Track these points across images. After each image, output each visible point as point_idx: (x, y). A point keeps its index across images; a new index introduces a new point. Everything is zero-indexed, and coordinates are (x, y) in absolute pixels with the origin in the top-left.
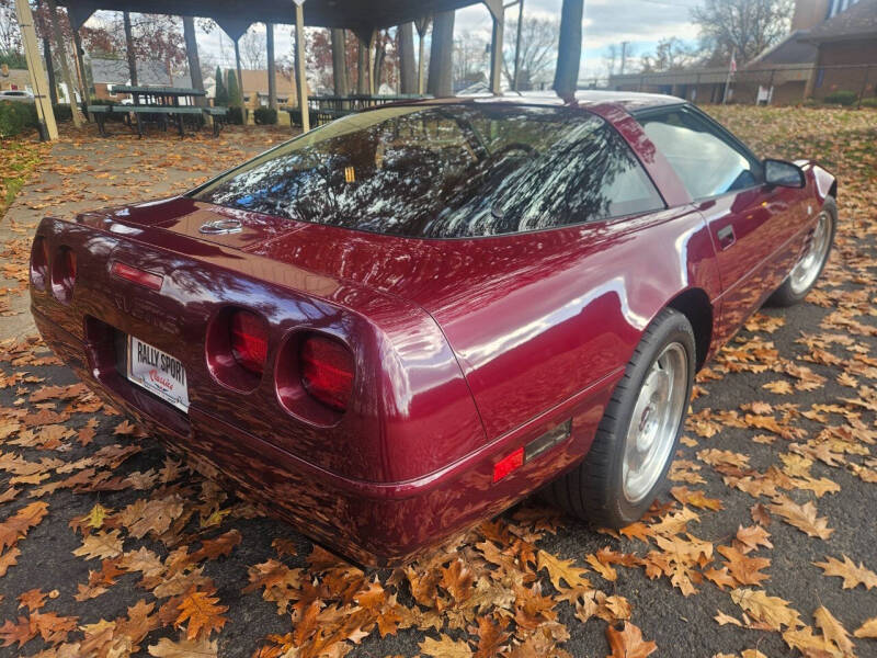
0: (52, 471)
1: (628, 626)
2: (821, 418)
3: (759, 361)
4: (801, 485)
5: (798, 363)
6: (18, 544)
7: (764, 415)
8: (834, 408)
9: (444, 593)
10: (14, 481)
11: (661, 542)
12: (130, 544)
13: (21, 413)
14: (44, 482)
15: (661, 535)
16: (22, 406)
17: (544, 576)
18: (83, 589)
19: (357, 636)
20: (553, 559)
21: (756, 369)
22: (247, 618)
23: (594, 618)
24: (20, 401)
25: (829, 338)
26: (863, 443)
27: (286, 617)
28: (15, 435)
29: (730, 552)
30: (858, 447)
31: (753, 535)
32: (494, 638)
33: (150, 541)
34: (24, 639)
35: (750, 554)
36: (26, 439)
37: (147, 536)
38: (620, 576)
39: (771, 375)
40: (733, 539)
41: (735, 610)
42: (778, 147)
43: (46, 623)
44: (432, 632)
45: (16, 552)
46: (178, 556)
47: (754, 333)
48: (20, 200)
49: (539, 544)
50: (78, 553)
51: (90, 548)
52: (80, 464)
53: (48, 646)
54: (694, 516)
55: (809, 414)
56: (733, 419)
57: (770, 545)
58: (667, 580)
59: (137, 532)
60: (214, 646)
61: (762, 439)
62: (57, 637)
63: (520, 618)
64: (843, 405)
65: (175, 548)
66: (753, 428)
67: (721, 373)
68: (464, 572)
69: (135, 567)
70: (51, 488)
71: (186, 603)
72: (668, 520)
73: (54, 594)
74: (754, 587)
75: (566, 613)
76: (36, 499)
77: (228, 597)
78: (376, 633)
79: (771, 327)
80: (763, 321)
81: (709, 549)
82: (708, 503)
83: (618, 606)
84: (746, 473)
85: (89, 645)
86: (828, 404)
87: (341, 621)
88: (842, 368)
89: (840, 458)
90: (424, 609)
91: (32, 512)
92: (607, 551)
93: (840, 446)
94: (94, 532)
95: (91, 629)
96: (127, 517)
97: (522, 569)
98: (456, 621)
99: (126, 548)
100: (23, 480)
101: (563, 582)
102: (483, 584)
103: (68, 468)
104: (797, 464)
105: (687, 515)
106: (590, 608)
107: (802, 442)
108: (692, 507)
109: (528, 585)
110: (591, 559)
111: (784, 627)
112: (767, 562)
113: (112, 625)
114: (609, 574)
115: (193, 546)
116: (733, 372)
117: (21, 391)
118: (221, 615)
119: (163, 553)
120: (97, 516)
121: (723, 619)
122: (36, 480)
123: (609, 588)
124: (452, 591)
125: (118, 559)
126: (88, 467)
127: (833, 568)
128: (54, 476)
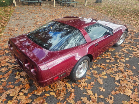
0: (13, 66)
1: (73, 93)
2: (111, 67)
3: (108, 57)
4: (103, 77)
5: (113, 57)
6: (9, 76)
7: (103, 65)
8: (114, 65)
9: (54, 87)
10: (8, 67)
11: (81, 83)
12: (21, 77)
13: (10, 57)
14: (12, 68)
15: (82, 82)
16: (10, 56)
17: (66, 86)
18: (15, 82)
19: (43, 91)
20: (68, 84)
21: (107, 58)
22: (32, 87)
23: (70, 91)
24: (10, 55)
25: (120, 53)
26: (114, 71)
27: (36, 88)
28: (9, 60)
29: (89, 85)
30: (113, 72)
31: (93, 83)
32: (58, 93)
33: (23, 77)
34: (9, 87)
35: (91, 85)
36: (10, 61)
37: (23, 76)
38: (75, 87)
39: (108, 59)
40: (90, 83)
41: (86, 92)
42: (133, 11)
43: (11, 86)
44: (52, 91)
45: (8, 77)
46: (26, 79)
47: (109, 51)
48: (10, 19)
49: (67, 82)
50: (15, 78)
51: (17, 77)
52: (16, 65)
53: (11, 89)
54: (87, 80)
55: (109, 66)
56: (99, 66)
57: (94, 84)
58: (80, 88)
59: (22, 76)
60: (28, 91)
61: (101, 69)
62: (12, 88)
63: (62, 91)
64: (115, 65)
65: (26, 78)
66: (101, 67)
67: (101, 58)
68: (57, 85)
69: (21, 80)
70: (13, 68)
71: (26, 85)
72: (84, 80)
73: (12, 83)
74: (90, 90)
75: (67, 90)
76: (11, 70)
77: (31, 85)
78: (45, 91)
79: (112, 50)
80: (112, 49)
81: (87, 84)
82: (90, 78)
83: (73, 90)
84: (97, 74)
85: (15, 89)
86: (113, 64)
87: (42, 89)
88: (118, 59)
89: (110, 73)
90: (52, 89)
91: (10, 72)
92: (75, 83)
93: (111, 71)
94: (17, 75)
95: (16, 87)
96: (21, 73)
97: (64, 85)
98: (55, 90)
99: (20, 78)
100: (9, 67)
101: (68, 87)
102: (59, 86)
103: (15, 66)
104: (104, 73)
105: (86, 79)
106: (70, 90)
107: (106, 70)
108: (87, 78)
109: (64, 87)
110: (72, 84)
111: (91, 95)
112: (93, 87)
113: (18, 87)
114: (74, 86)
115: (28, 78)
116: (103, 58)
117: (10, 54)
118: (30, 87)
119: (24, 79)
120: (18, 73)
121: (84, 93)
122: (11, 67)
123: (73, 88)
124: (55, 87)
125: (19, 79)
126: (17, 66)
127: (100, 88)
128: (13, 67)
